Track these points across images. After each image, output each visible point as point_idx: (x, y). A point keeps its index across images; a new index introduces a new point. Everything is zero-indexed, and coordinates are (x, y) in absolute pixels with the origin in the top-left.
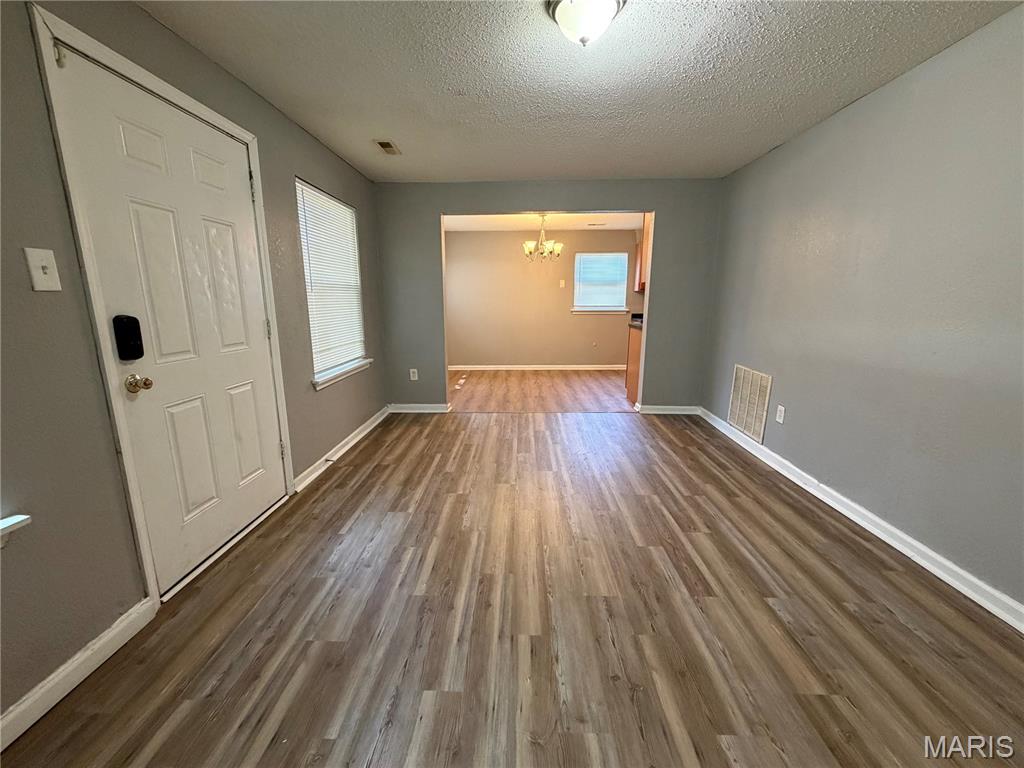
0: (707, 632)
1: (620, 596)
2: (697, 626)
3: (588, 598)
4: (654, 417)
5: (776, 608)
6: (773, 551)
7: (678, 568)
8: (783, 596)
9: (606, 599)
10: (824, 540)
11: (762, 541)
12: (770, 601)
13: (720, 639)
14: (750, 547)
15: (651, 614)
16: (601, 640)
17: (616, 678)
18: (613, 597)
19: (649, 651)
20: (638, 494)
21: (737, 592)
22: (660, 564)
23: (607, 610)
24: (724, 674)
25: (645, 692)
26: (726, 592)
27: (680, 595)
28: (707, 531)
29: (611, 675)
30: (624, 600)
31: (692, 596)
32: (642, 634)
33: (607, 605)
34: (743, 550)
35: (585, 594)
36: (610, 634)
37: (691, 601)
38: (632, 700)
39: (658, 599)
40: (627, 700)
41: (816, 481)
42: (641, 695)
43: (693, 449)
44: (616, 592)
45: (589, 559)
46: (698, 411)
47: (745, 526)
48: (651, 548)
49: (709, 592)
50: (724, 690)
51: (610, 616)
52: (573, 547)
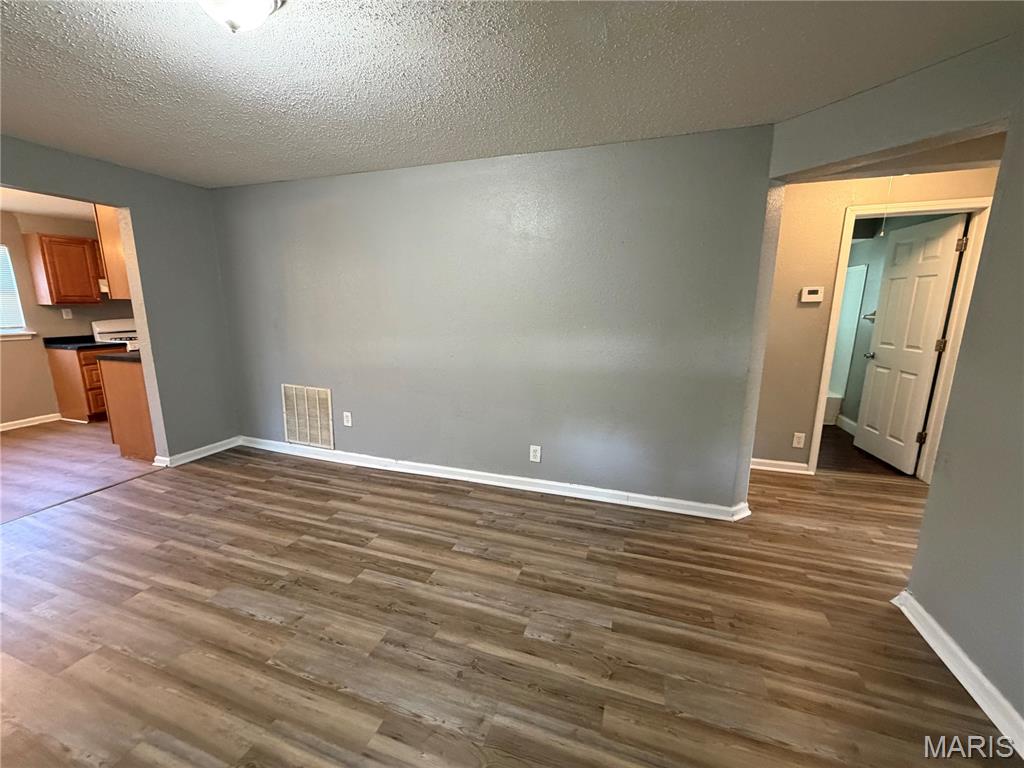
0: (457, 594)
1: (389, 628)
2: (448, 596)
3: (372, 654)
4: (194, 465)
5: (462, 550)
6: (421, 519)
7: (393, 573)
8: (456, 541)
9: (385, 641)
10: (432, 496)
11: (411, 518)
12: (455, 548)
13: (466, 591)
14: (408, 526)
15: (421, 617)
16: (421, 667)
17: (460, 674)
18: (387, 634)
19: (452, 638)
20: (286, 545)
21: (438, 558)
22: (379, 581)
23: (396, 646)
24: (488, 605)
25: (479, 659)
26: (435, 563)
27: (419, 589)
28: (376, 535)
29: (454, 676)
30: (396, 627)
31: (424, 582)
32: (434, 633)
33: (391, 643)
34: (406, 530)
35: (367, 655)
36: (421, 657)
37: (428, 586)
38: (482, 673)
39: (412, 604)
40: (480, 676)
41: (394, 461)
42: (480, 663)
43: (276, 479)
44: (384, 630)
45: (327, 629)
46: (240, 441)
47: (390, 515)
48: (359, 576)
49: (430, 572)
50: (499, 613)
51: (404, 646)
52: (298, 635)
